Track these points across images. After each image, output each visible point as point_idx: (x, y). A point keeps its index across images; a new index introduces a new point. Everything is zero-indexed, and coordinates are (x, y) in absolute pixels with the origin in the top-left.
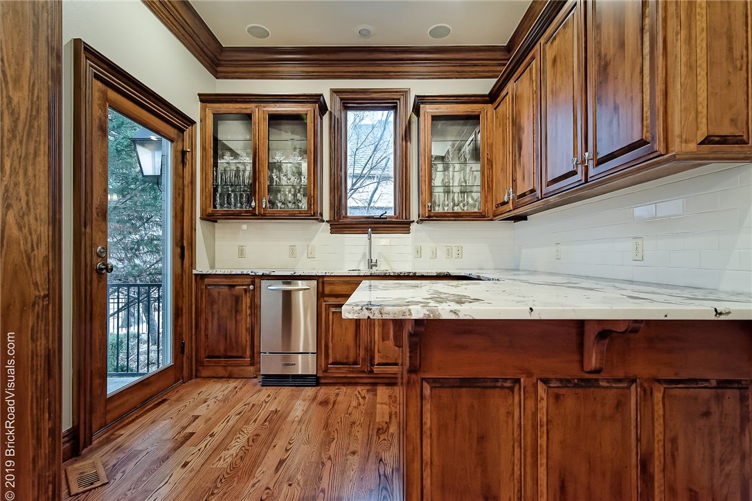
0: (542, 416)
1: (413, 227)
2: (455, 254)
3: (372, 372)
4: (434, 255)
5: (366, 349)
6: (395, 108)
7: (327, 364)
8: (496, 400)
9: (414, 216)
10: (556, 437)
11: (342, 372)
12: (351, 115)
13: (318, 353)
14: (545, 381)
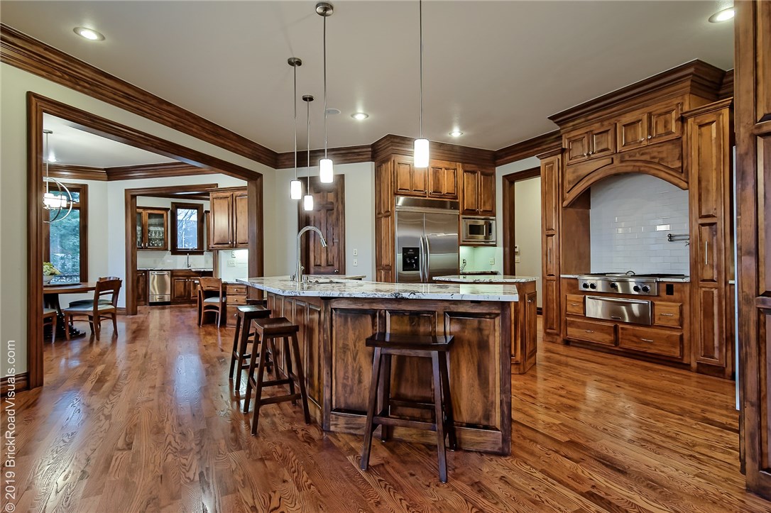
1: (204, 253)
3: (190, 299)
5: (188, 293)
6: (198, 209)
7: (173, 297)
9: (205, 249)
11: (179, 300)
12: (179, 211)
13: (171, 294)
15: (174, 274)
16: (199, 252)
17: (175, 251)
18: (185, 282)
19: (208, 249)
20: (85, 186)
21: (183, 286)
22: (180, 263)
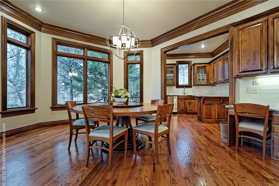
0: (216, 108)
1: (192, 87)
2: (201, 92)
3: (187, 112)
4: (197, 92)
5: (186, 108)
6: (189, 64)
7: (179, 110)
8: (212, 106)
9: (193, 85)
10: (218, 109)
11: (182, 112)
12: (180, 65)
13: (178, 109)
14: (217, 104)
15: (179, 98)
16: (189, 86)
17: (178, 86)
18: (185, 103)
19: (194, 85)
20: (142, 51)
21: (183, 105)
22: (180, 92)
